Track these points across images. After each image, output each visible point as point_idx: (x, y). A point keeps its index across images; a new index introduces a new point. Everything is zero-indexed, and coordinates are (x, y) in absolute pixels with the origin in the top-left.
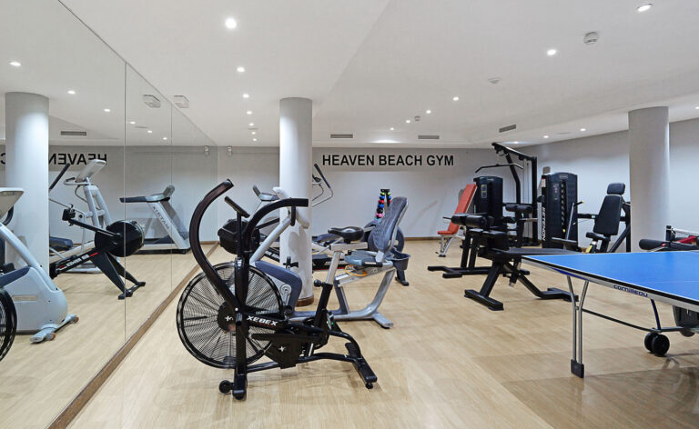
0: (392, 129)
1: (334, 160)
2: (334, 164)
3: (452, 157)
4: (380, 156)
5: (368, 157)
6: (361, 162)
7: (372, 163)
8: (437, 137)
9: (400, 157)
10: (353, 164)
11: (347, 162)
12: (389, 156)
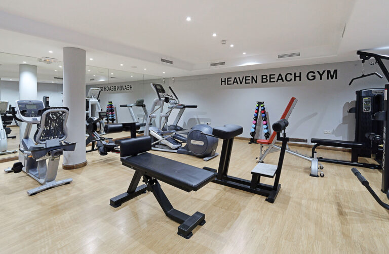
0: (244, 53)
1: (228, 81)
2: (228, 84)
3: (336, 71)
4: (262, 76)
5: (253, 77)
6: (247, 81)
7: (256, 82)
8: (298, 54)
9: (280, 75)
10: (241, 83)
11: (237, 82)
12: (270, 75)
